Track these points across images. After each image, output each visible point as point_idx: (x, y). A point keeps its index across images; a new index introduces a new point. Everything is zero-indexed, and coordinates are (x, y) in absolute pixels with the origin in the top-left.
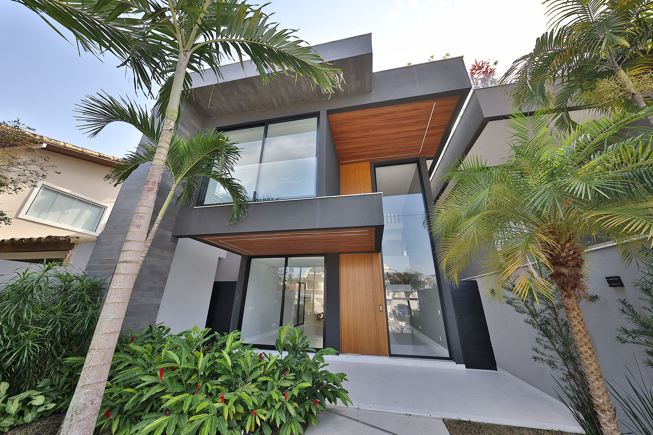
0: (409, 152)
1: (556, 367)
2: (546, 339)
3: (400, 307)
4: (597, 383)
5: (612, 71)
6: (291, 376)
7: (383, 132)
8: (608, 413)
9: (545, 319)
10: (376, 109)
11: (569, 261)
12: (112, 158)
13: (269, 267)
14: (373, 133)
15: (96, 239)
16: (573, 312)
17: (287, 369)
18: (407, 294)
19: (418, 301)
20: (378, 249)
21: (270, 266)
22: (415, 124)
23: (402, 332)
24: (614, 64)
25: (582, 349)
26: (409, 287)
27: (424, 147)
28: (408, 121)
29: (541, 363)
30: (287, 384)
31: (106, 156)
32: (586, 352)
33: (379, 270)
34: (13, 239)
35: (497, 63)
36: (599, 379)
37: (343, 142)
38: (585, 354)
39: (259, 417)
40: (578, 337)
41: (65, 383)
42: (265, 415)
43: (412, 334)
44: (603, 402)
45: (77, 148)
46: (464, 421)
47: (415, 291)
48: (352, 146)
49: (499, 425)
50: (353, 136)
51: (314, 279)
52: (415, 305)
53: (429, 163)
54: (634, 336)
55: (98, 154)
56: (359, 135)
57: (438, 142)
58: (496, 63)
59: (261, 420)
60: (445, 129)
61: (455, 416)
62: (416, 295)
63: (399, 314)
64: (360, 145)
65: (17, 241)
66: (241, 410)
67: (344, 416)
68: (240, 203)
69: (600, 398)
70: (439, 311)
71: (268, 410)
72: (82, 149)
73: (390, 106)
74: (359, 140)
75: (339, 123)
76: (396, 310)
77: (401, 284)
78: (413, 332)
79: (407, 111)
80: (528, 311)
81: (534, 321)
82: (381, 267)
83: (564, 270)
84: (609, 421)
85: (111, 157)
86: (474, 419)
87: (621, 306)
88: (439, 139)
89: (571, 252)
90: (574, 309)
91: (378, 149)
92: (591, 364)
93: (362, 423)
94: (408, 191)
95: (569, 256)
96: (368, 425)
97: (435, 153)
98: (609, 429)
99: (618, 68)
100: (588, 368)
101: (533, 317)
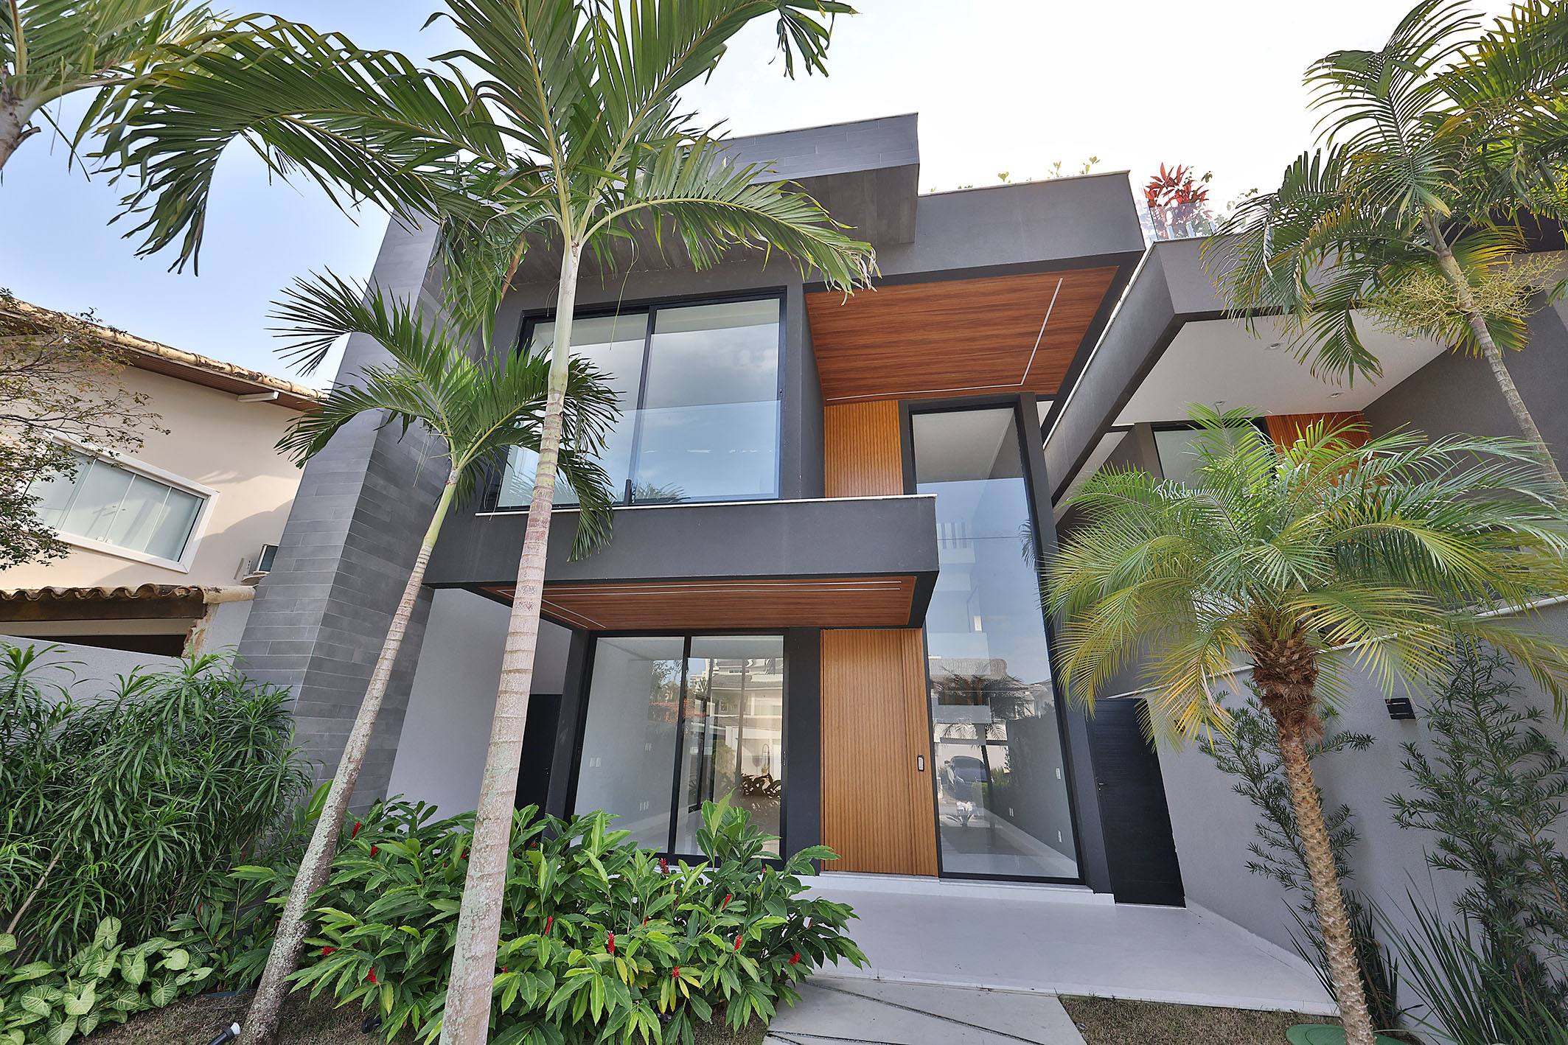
0: (993, 382)
1: (1294, 884)
2: (1276, 826)
3: (959, 762)
4: (1326, 890)
5: (1435, 257)
6: (738, 906)
7: (935, 336)
8: (1340, 940)
9: (1276, 785)
10: (923, 285)
11: (1291, 671)
12: (228, 368)
13: (633, 657)
14: (911, 336)
15: (253, 593)
16: (1295, 766)
17: (726, 891)
18: (982, 728)
19: (1007, 747)
20: (917, 620)
21: (635, 654)
22: (1013, 322)
23: (964, 825)
24: (1437, 242)
25: (1307, 832)
26: (985, 713)
27: (1033, 372)
28: (997, 314)
29: (1265, 876)
30: (733, 921)
31: (212, 364)
32: (1312, 837)
33: (918, 670)
34: (48, 591)
35: (1211, 176)
36: (1331, 884)
37: (836, 353)
38: (1311, 841)
39: (685, 981)
40: (1301, 811)
41: (221, 926)
42: (698, 978)
43: (992, 832)
44: (1334, 923)
45: (145, 344)
46: (1103, 999)
47: (1001, 723)
48: (859, 364)
49: (1173, 1005)
50: (862, 342)
51: (743, 688)
52: (998, 759)
53: (1044, 408)
54: (1412, 811)
55: (193, 358)
56: (877, 340)
57: (1066, 362)
58: (1207, 177)
59: (690, 986)
60: (1083, 335)
61: (1084, 991)
62: (1001, 731)
63: (957, 782)
64: (877, 363)
65: (60, 596)
66: (649, 968)
67: (849, 993)
68: (593, 507)
69: (1329, 916)
70: (1058, 771)
71: (702, 969)
72: (155, 347)
73: (957, 282)
74: (878, 351)
75: (830, 313)
76: (949, 769)
77: (966, 704)
78: (992, 824)
79: (994, 293)
80: (1243, 767)
81: (1256, 790)
82: (923, 663)
83: (1283, 690)
84: (1341, 954)
85: (224, 366)
86: (1121, 995)
87: (1406, 757)
88: (1068, 357)
89: (1296, 657)
90: (1296, 761)
91: (920, 372)
92: (1318, 858)
93: (890, 1004)
94: (989, 471)
95: (1292, 663)
96: (902, 1007)
97: (1058, 384)
98: (1340, 967)
99: (1446, 253)
100: (1315, 865)
101: (1253, 781)
